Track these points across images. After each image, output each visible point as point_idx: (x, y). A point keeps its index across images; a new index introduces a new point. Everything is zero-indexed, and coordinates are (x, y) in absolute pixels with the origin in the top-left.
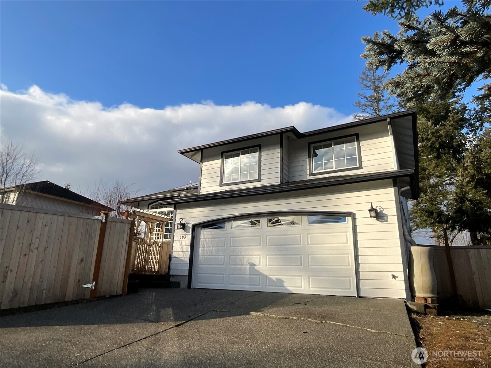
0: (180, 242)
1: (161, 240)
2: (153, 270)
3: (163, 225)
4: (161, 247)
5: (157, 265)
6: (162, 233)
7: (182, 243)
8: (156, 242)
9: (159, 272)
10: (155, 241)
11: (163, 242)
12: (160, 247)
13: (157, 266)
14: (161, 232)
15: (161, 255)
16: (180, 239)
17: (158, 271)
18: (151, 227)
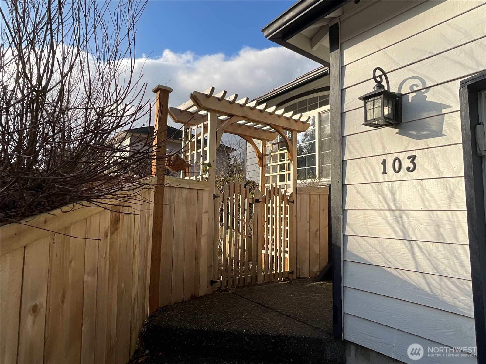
0: (381, 192)
1: (291, 183)
2: (276, 271)
3: (292, 143)
4: (293, 202)
5: (286, 252)
6: (291, 163)
7: (393, 193)
8: (275, 191)
9: (295, 272)
10: (274, 185)
11: (296, 189)
12: (290, 201)
13: (287, 256)
14: (289, 161)
15: (295, 224)
16: (381, 178)
17: (292, 272)
18: (261, 151)
